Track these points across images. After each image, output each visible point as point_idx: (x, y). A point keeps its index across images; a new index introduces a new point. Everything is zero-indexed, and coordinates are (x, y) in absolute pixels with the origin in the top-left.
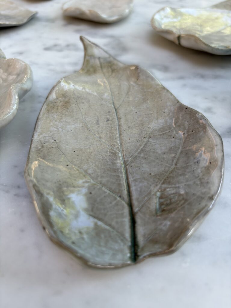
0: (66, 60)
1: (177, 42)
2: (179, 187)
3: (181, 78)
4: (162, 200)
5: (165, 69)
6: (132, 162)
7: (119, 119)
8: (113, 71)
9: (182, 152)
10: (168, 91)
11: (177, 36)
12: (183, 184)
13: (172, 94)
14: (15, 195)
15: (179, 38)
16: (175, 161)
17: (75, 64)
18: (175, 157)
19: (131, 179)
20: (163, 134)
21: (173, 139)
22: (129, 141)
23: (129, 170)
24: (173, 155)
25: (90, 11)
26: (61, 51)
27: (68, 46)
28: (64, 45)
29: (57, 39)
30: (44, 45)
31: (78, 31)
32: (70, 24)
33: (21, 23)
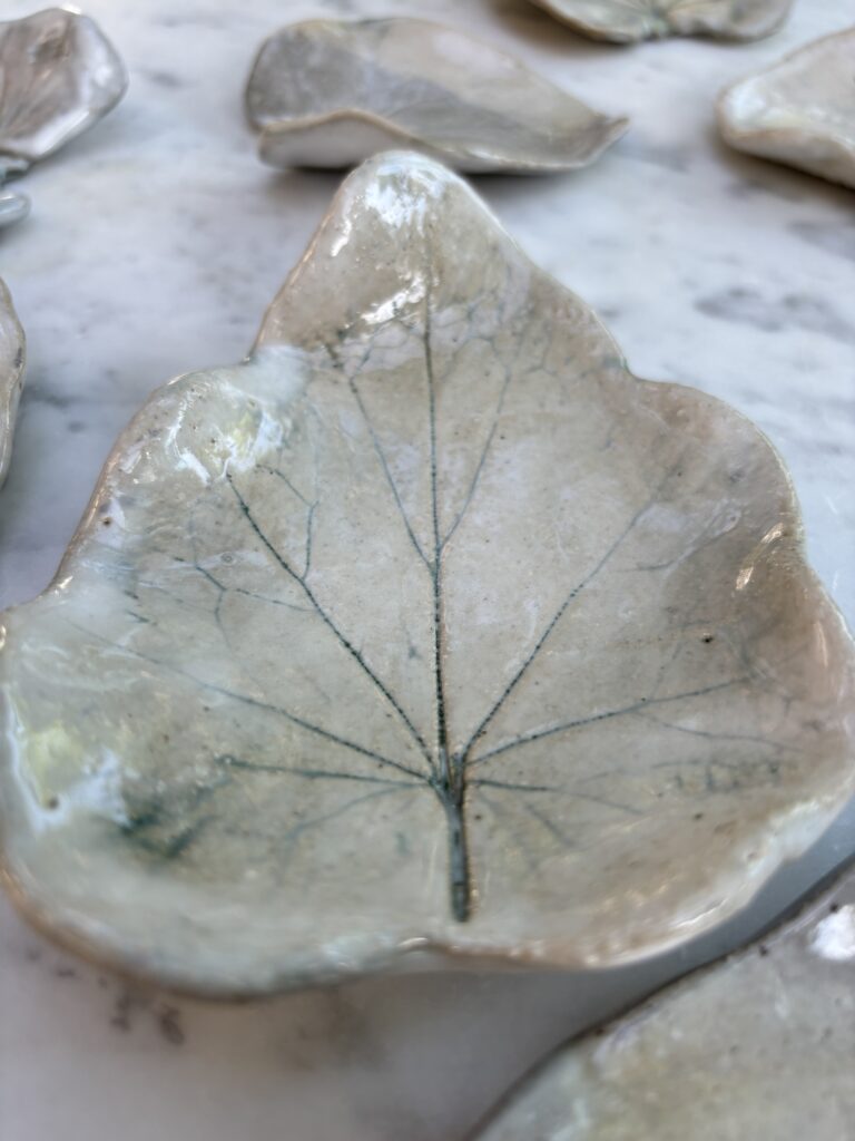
26: (772, 326)
27: (792, 302)
28: (773, 293)
29: (732, 260)
30: (689, 283)
31: (805, 230)
32: (756, 185)
33: (579, 164)
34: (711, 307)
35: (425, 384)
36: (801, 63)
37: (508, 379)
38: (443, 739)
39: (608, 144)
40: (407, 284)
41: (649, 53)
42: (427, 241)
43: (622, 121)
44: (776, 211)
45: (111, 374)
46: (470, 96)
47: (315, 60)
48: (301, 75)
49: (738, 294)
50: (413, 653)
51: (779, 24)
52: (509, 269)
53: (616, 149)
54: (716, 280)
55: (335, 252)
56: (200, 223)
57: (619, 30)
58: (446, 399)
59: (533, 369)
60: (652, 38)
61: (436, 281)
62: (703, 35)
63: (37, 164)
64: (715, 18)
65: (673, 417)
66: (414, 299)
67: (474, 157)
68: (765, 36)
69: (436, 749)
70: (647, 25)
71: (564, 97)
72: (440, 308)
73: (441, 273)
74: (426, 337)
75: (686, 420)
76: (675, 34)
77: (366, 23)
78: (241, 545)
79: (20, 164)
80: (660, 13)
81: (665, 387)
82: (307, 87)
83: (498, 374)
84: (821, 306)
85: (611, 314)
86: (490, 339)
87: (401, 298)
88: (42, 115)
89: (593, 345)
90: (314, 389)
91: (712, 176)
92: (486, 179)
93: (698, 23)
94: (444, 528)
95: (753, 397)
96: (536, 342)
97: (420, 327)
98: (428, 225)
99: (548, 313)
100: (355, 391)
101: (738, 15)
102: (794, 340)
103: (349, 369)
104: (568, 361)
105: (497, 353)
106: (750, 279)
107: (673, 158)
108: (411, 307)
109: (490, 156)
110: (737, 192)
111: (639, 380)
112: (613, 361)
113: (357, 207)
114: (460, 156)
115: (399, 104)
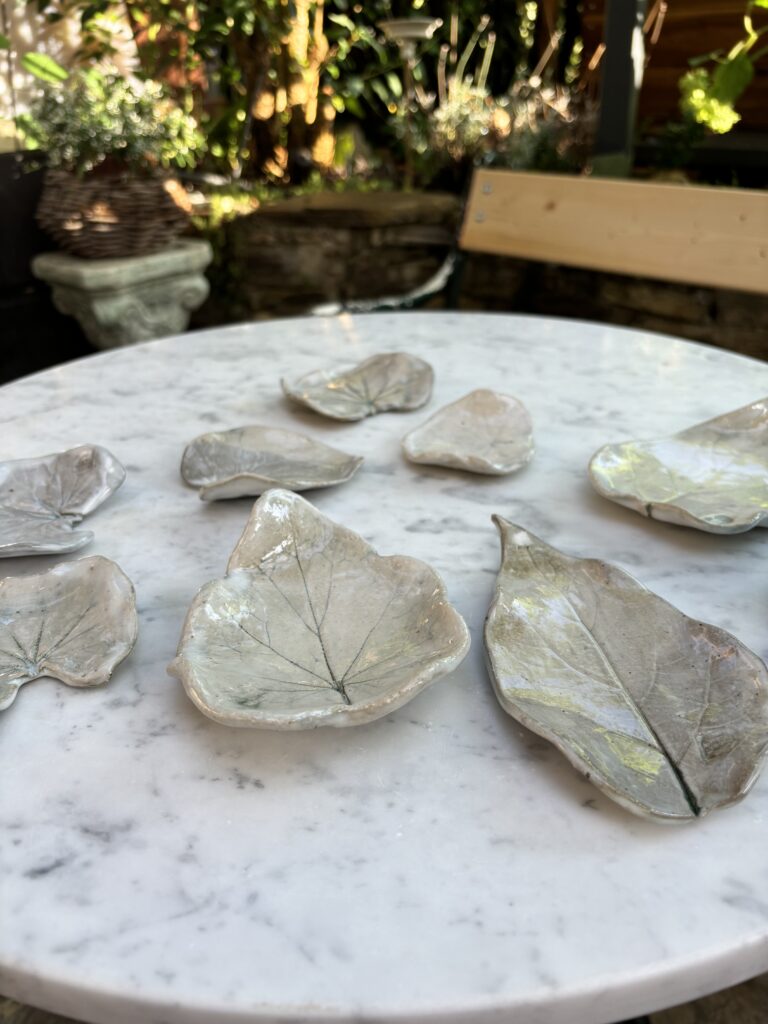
0: (457, 550)
1: (646, 513)
2: (724, 727)
3: (667, 574)
4: (706, 745)
5: (636, 560)
6: (646, 703)
7: (601, 645)
8: (557, 569)
9: (711, 686)
10: (662, 600)
11: (644, 504)
12: (729, 723)
13: (670, 605)
14: (496, 758)
15: (649, 507)
16: (706, 697)
17: (477, 557)
18: (704, 693)
19: (654, 725)
20: (677, 664)
21: (693, 669)
22: (629, 676)
23: (648, 713)
24: (701, 690)
25: (471, 458)
26: (438, 532)
27: (445, 521)
28: (437, 519)
29: (418, 509)
30: (402, 521)
31: (449, 492)
32: (426, 476)
33: (345, 480)
34: (411, 529)
35: (300, 574)
36: (436, 421)
37: (332, 566)
38: (333, 679)
39: (356, 469)
40: (286, 538)
41: (370, 422)
42: (291, 521)
43: (361, 458)
44: (435, 485)
45: (157, 597)
46: (289, 457)
47: (213, 452)
48: (207, 459)
49: (423, 522)
50: (317, 661)
51: (428, 400)
52: (325, 526)
53: (361, 470)
54: (412, 518)
55: (256, 529)
56: (175, 531)
57: (353, 416)
58: (310, 576)
59: (341, 561)
60: (370, 415)
61: (297, 535)
62: (393, 410)
63: (86, 517)
64: (397, 402)
65: (396, 567)
66: (289, 543)
67: (299, 485)
68: (422, 406)
69: (332, 682)
70: (366, 409)
71: (331, 450)
72: (300, 545)
73: (298, 531)
74: (297, 557)
75: (401, 567)
76: (380, 412)
77: (233, 431)
78: (242, 639)
79: (78, 518)
80: (371, 403)
81: (391, 558)
82: (210, 464)
83: (328, 565)
84: (458, 520)
85: (370, 539)
86: (322, 553)
87: (284, 543)
88: (87, 493)
89: (362, 548)
90: (255, 583)
91: (405, 475)
92: (305, 493)
93: (390, 405)
94: (319, 621)
95: (433, 559)
96: (341, 551)
97: (294, 554)
98: (290, 515)
99: (343, 539)
100: (272, 581)
101: (408, 399)
102: (446, 536)
103: (268, 573)
104: (354, 555)
105: (326, 558)
106: (427, 515)
107: (387, 470)
108: (289, 547)
109: (306, 484)
110: (418, 480)
111: (382, 557)
112: (371, 553)
113: (262, 512)
114: (293, 485)
115: (256, 465)
